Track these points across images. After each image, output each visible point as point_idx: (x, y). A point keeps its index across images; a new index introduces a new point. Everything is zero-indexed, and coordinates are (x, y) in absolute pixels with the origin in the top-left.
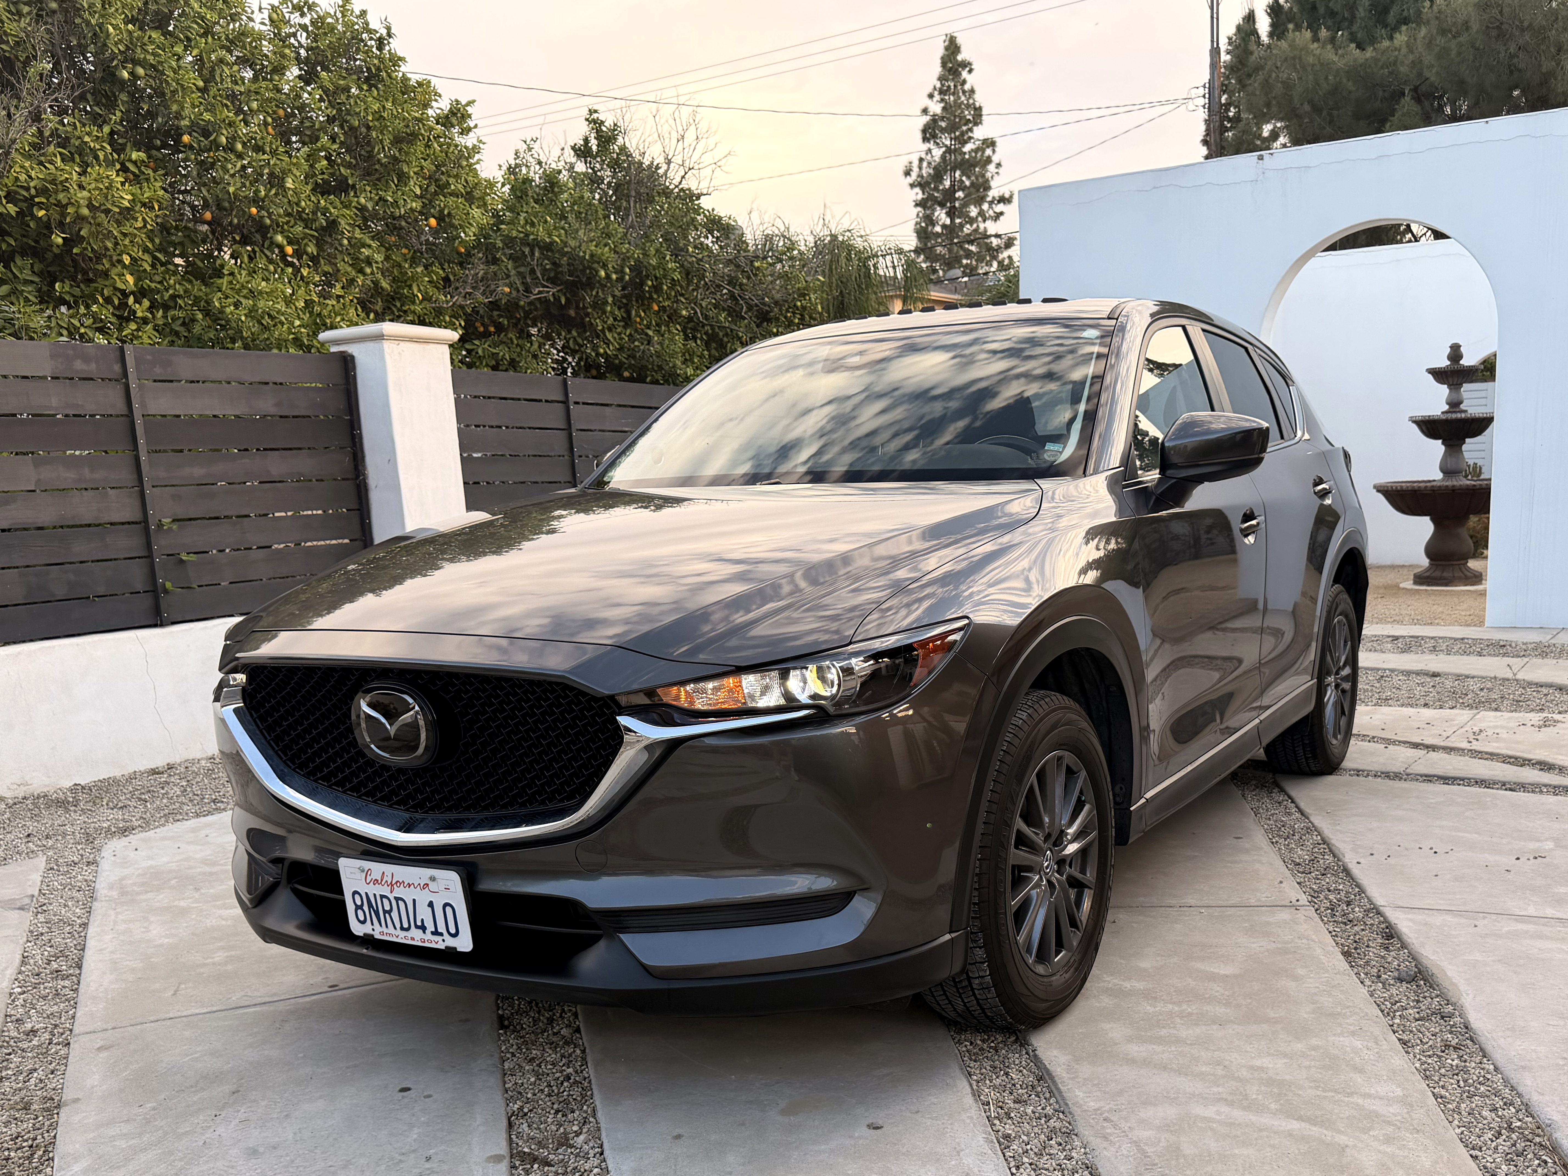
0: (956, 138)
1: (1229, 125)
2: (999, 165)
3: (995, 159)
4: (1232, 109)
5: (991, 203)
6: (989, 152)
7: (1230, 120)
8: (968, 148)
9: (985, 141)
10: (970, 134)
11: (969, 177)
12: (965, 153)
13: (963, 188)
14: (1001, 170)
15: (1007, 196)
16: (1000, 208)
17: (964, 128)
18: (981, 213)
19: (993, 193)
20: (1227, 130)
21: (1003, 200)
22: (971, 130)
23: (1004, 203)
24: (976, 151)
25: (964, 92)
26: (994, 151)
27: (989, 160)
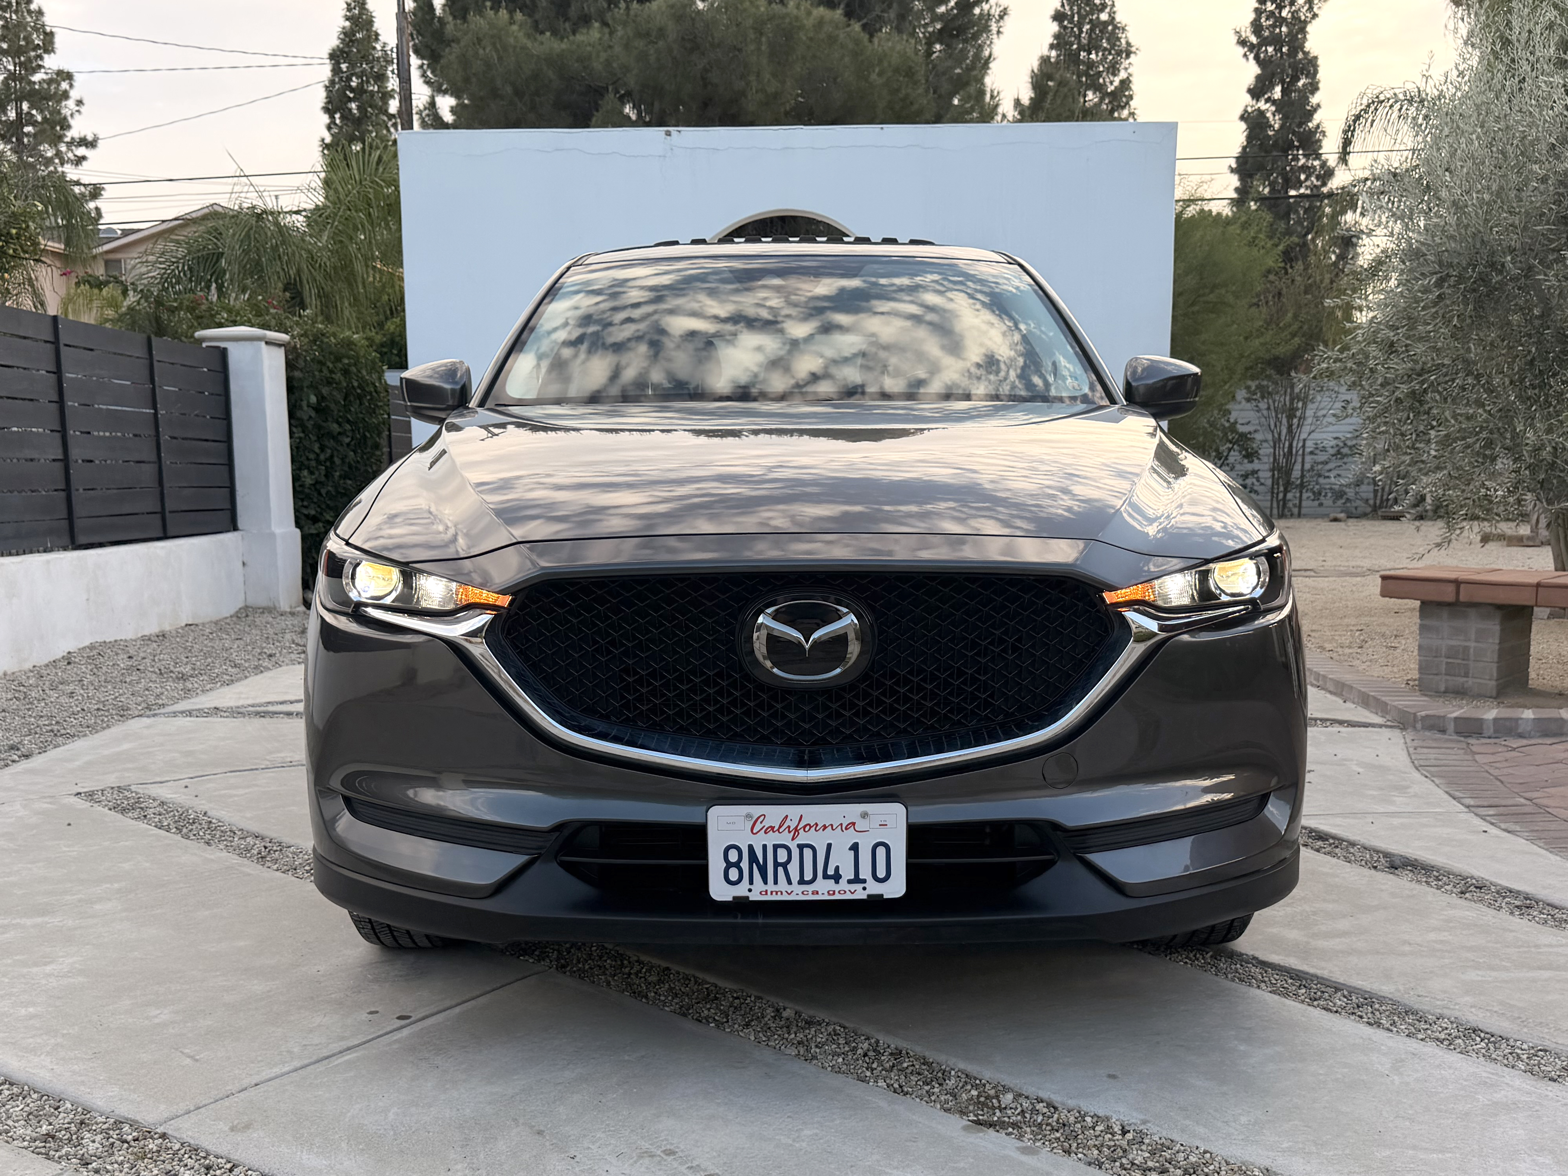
0: (21, 64)
1: (351, 95)
2: (80, 103)
3: (74, 94)
4: (354, 79)
5: (70, 144)
6: (64, 85)
7: (352, 90)
8: (37, 77)
9: (60, 73)
10: (40, 63)
11: (41, 111)
12: (34, 83)
13: (34, 123)
14: (83, 109)
15: (90, 138)
16: (81, 151)
17: (33, 54)
18: (58, 154)
19: (74, 133)
20: (350, 100)
21: (83, 142)
22: (40, 57)
23: (87, 147)
24: (50, 82)
25: (30, 12)
26: (71, 86)
27: (66, 95)
